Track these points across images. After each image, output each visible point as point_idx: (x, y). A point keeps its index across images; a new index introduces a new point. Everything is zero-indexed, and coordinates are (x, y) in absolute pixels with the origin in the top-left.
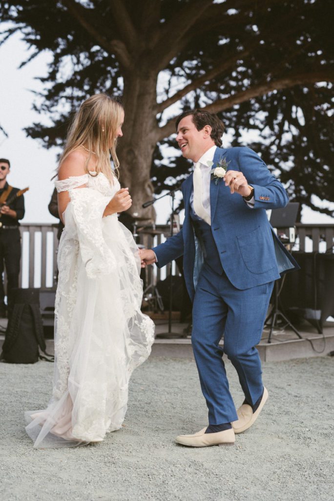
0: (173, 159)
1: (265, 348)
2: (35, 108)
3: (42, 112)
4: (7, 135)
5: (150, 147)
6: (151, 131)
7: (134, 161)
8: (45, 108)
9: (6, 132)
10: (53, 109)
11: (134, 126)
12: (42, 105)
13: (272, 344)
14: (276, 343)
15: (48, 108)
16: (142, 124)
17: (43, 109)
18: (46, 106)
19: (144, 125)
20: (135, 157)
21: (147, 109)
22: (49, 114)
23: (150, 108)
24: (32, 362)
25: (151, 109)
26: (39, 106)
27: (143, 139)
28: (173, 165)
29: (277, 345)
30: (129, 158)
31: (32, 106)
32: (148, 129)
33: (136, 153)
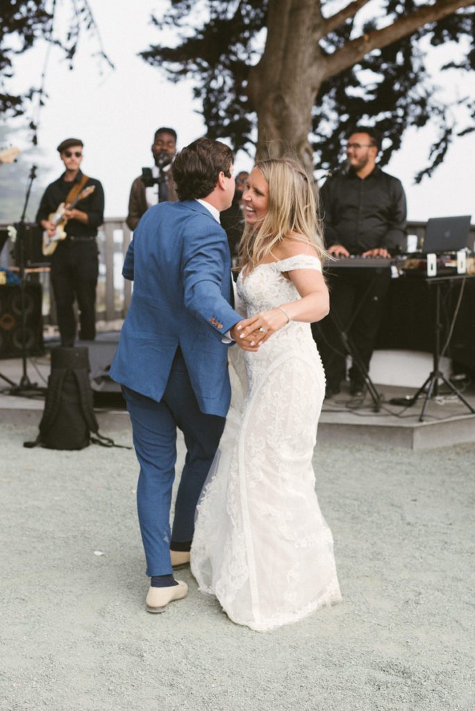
0: (371, 88)
1: (412, 430)
2: (155, 20)
3: (165, 27)
4: (113, 66)
5: (308, 90)
6: (311, 65)
7: (285, 113)
8: (170, 20)
9: (113, 62)
10: (180, 21)
11: (285, 58)
12: (165, 16)
13: (424, 423)
14: (430, 423)
15: (175, 20)
16: (296, 56)
17: (167, 23)
18: (172, 17)
19: (300, 56)
20: (286, 108)
21: (304, 31)
22: (176, 30)
23: (308, 29)
24: (79, 448)
25: (310, 32)
26: (160, 18)
27: (298, 78)
28: (371, 97)
29: (433, 425)
30: (277, 108)
31: (150, 19)
32: (306, 62)
33: (287, 100)
